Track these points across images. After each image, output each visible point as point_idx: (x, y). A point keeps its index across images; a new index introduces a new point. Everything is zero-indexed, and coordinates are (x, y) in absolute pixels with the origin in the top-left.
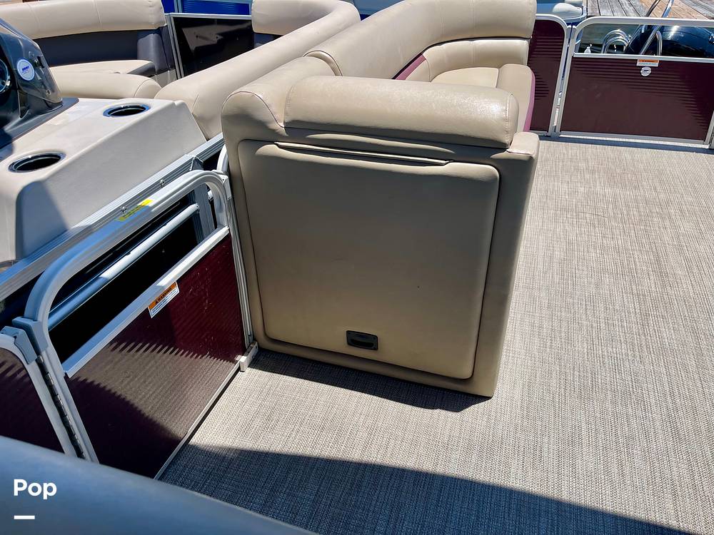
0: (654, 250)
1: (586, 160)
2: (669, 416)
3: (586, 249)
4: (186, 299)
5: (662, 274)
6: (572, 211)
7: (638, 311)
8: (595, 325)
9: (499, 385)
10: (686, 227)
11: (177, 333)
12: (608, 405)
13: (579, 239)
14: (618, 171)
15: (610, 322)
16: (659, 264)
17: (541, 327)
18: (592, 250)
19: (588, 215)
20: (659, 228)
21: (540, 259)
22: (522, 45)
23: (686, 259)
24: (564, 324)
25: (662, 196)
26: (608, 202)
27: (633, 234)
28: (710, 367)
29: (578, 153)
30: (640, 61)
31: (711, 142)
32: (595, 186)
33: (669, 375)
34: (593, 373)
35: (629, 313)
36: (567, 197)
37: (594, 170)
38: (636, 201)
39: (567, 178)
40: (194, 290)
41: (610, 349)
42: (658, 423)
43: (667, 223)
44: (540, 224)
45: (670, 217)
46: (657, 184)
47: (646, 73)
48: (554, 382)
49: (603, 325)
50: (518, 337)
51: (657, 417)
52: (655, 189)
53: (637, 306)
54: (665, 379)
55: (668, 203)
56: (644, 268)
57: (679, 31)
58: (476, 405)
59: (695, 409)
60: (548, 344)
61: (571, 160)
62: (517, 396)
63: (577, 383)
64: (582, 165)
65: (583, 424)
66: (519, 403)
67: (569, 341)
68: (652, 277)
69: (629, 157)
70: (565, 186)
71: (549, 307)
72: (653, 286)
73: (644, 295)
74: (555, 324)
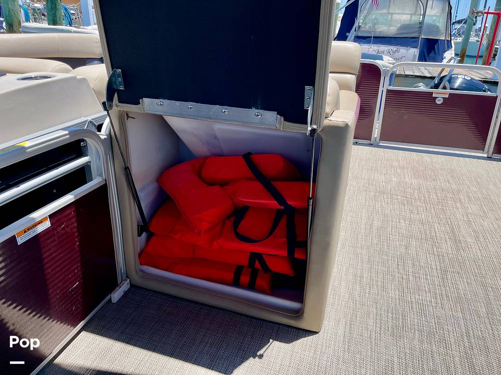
0: (450, 223)
1: (398, 160)
2: (466, 353)
3: (398, 220)
4: (57, 233)
5: (456, 242)
6: (388, 193)
7: (438, 268)
8: (405, 277)
9: (325, 322)
10: (473, 208)
11: (46, 261)
12: (416, 342)
13: (393, 213)
14: (421, 168)
15: (417, 275)
16: (454, 234)
17: (361, 277)
18: (402, 221)
19: (399, 197)
20: (453, 208)
21: (363, 226)
22: (352, 79)
23: (475, 231)
24: (381, 275)
25: (454, 186)
26: (414, 189)
27: (433, 211)
28: (497, 313)
29: (392, 156)
30: (435, 93)
31: (488, 152)
32: (405, 178)
33: (465, 319)
34: (404, 316)
35: (432, 269)
36: (384, 184)
37: (404, 167)
38: (435, 189)
39: (384, 172)
40: (67, 227)
41: (417, 297)
42: (457, 359)
43: (459, 205)
44: (364, 201)
45: (460, 201)
46: (450, 179)
47: (439, 101)
48: (371, 322)
49: (411, 278)
50: (343, 283)
51: (456, 354)
52: (448, 181)
53: (438, 264)
54: (462, 323)
55: (459, 191)
56: (443, 236)
57: (462, 83)
58: (306, 339)
59: (487, 348)
60: (367, 291)
61: (387, 160)
62: (341, 332)
63: (390, 324)
64: (395, 164)
65: (395, 359)
66: (342, 338)
67: (384, 288)
68: (448, 243)
69: (429, 160)
70: (383, 177)
71: (369, 262)
72: (450, 249)
73: (443, 256)
74: (373, 275)
